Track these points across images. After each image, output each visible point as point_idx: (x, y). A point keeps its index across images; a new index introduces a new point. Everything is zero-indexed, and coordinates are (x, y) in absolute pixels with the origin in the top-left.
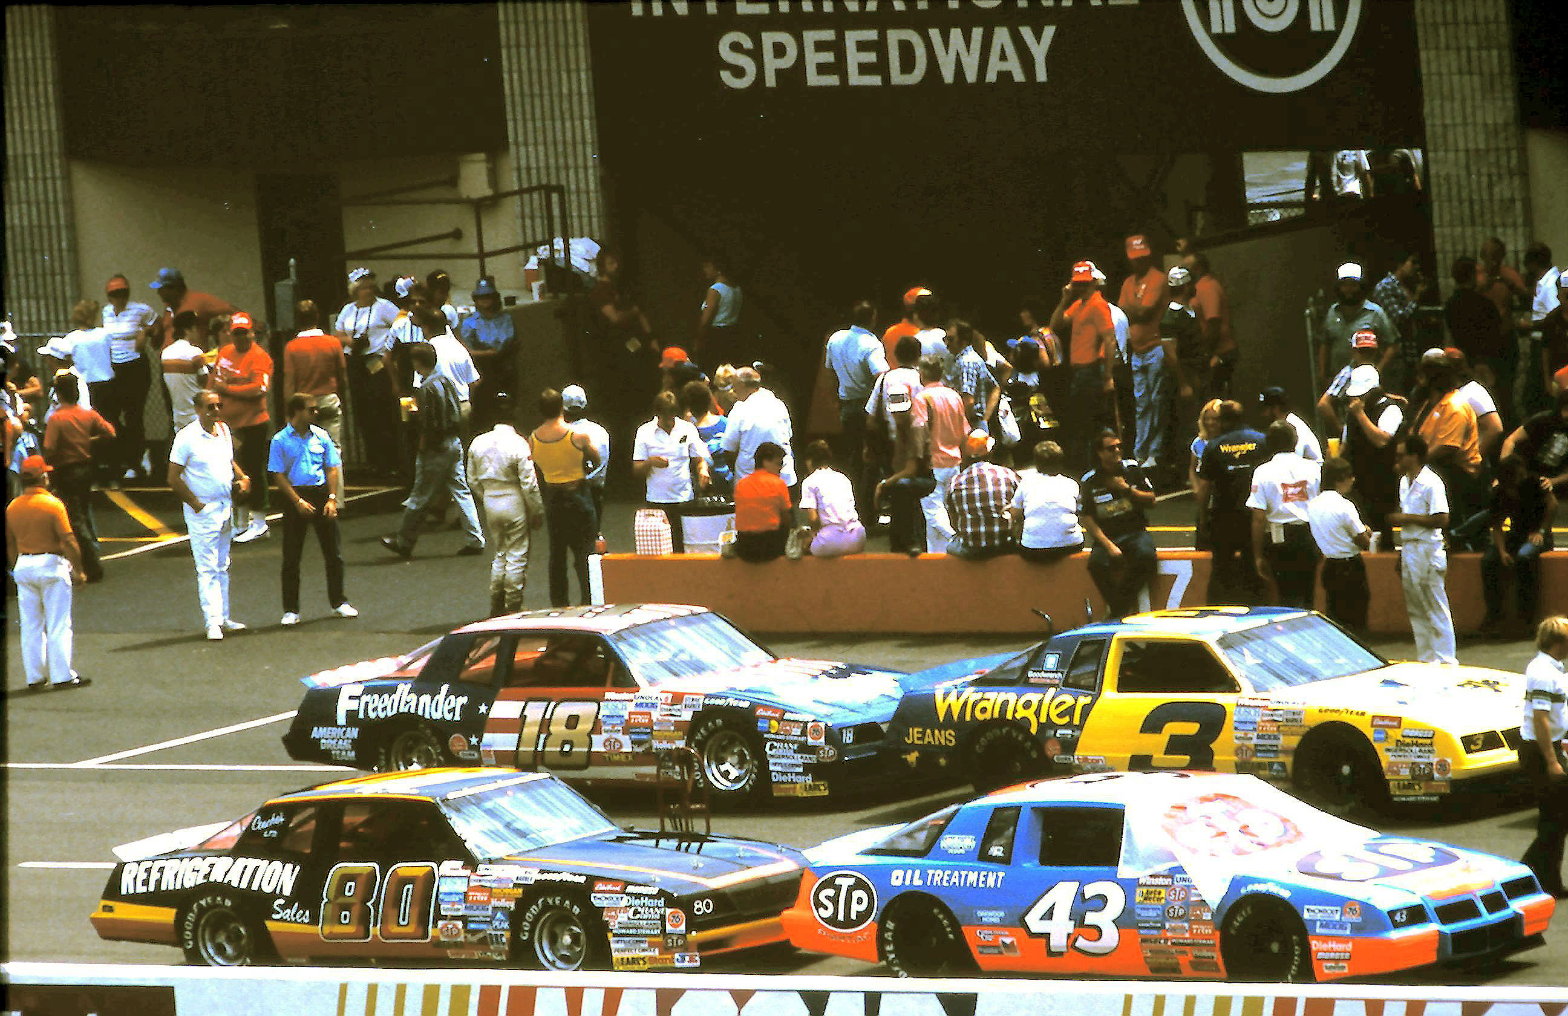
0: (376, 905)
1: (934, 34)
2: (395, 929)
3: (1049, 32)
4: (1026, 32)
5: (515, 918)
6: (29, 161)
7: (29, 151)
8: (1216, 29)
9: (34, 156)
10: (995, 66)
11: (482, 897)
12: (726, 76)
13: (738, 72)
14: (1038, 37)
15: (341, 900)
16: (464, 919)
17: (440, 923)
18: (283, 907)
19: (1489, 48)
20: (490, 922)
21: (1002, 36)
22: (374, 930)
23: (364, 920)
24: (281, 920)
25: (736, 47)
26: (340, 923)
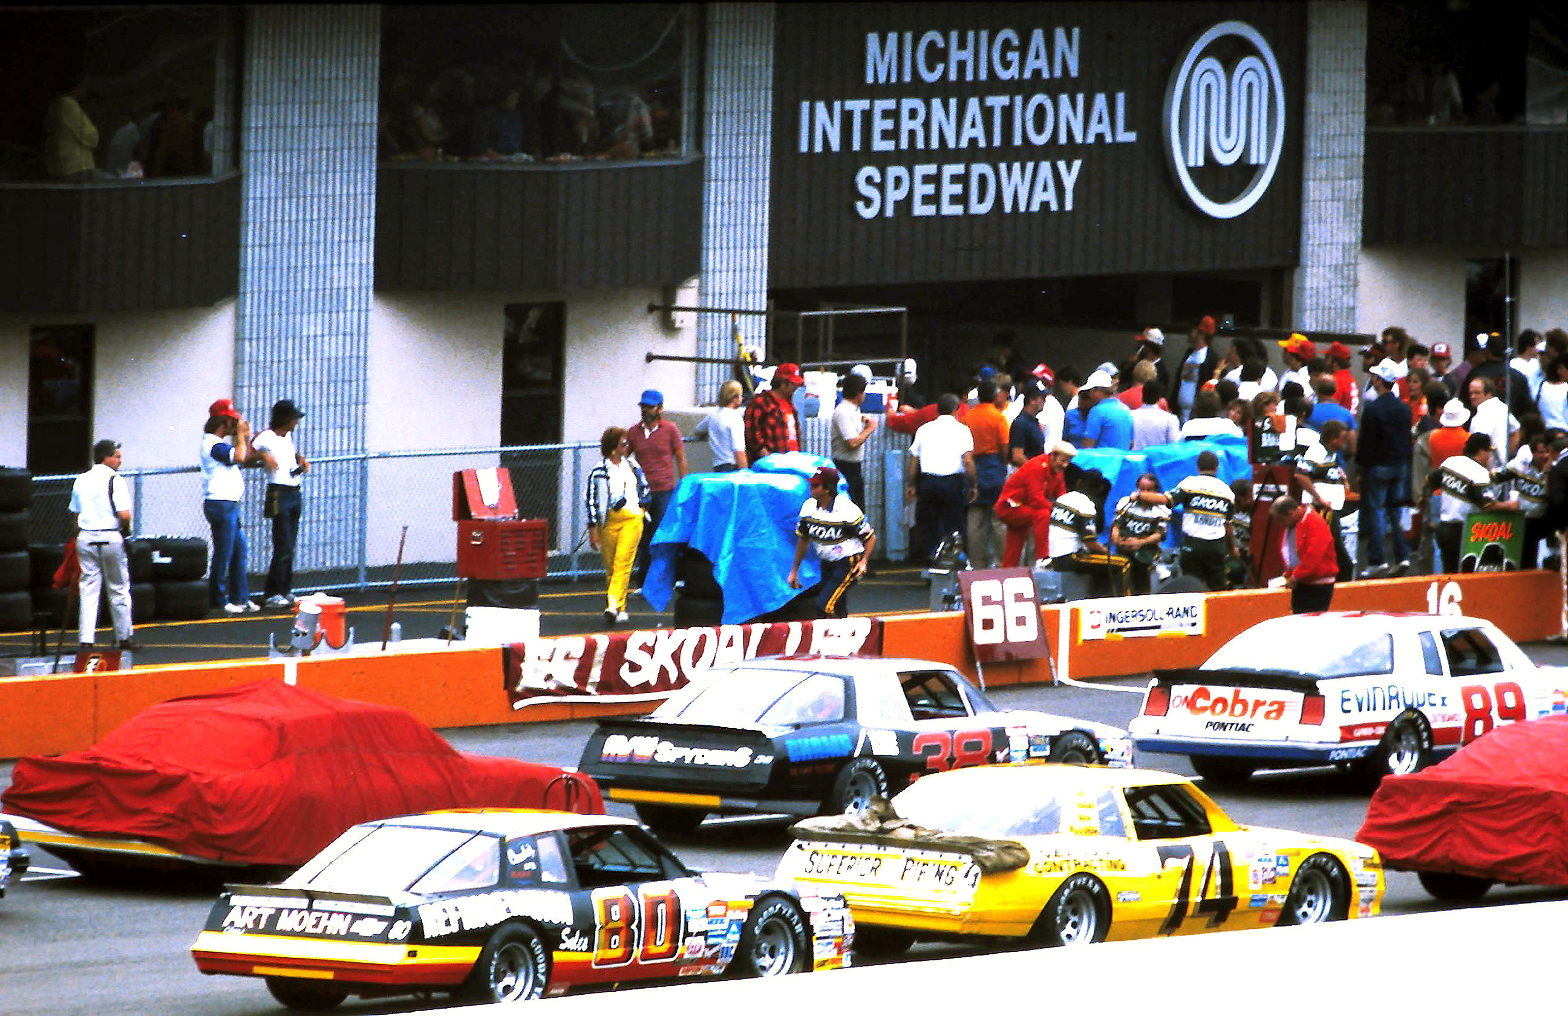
0: (639, 926)
1: (1003, 166)
2: (653, 949)
3: (1077, 164)
4: (1062, 165)
5: (745, 928)
6: (349, 292)
7: (349, 284)
8: (1192, 164)
9: (353, 288)
10: (1039, 197)
11: (720, 910)
12: (860, 205)
13: (868, 202)
14: (1069, 167)
15: (610, 926)
16: (705, 934)
17: (688, 940)
18: (570, 936)
19: (1351, 178)
20: (724, 936)
21: (1045, 167)
22: (637, 952)
23: (629, 943)
24: (567, 950)
25: (869, 180)
26: (610, 948)
